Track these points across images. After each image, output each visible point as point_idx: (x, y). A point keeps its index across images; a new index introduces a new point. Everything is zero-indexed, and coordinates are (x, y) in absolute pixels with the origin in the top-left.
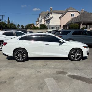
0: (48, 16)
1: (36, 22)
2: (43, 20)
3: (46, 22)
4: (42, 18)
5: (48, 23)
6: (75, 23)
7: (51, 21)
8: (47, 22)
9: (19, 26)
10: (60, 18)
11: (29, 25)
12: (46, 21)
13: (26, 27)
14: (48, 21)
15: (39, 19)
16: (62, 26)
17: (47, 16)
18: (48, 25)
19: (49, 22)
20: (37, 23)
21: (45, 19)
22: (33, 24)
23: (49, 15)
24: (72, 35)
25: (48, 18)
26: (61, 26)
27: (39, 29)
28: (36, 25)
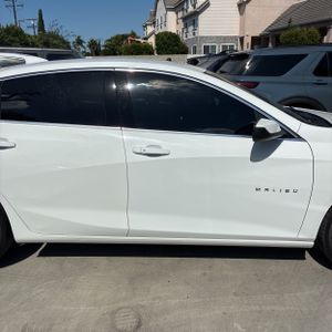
1: (145, 26)
2: (172, 16)
3: (182, 25)
4: (168, 9)
5: (191, 28)
6: (301, 26)
8: (186, 26)
9: (79, 42)
10: (242, 6)
11: (117, 37)
12: (184, 19)
13: (105, 46)
14: (191, 20)
15: (155, 15)
18: (190, 36)
19: (195, 23)
20: (150, 29)
21: (180, 14)
22: (133, 35)
24: (315, 79)
25: (191, 9)
28: (146, 39)
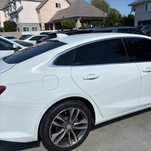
0: (12, 4)
5: (15, 19)
7: (20, 14)
8: (12, 18)
10: (38, 10)
16: (43, 25)
17: (10, 6)
23: (15, 4)
26: (40, 24)
27: (2, 32)
